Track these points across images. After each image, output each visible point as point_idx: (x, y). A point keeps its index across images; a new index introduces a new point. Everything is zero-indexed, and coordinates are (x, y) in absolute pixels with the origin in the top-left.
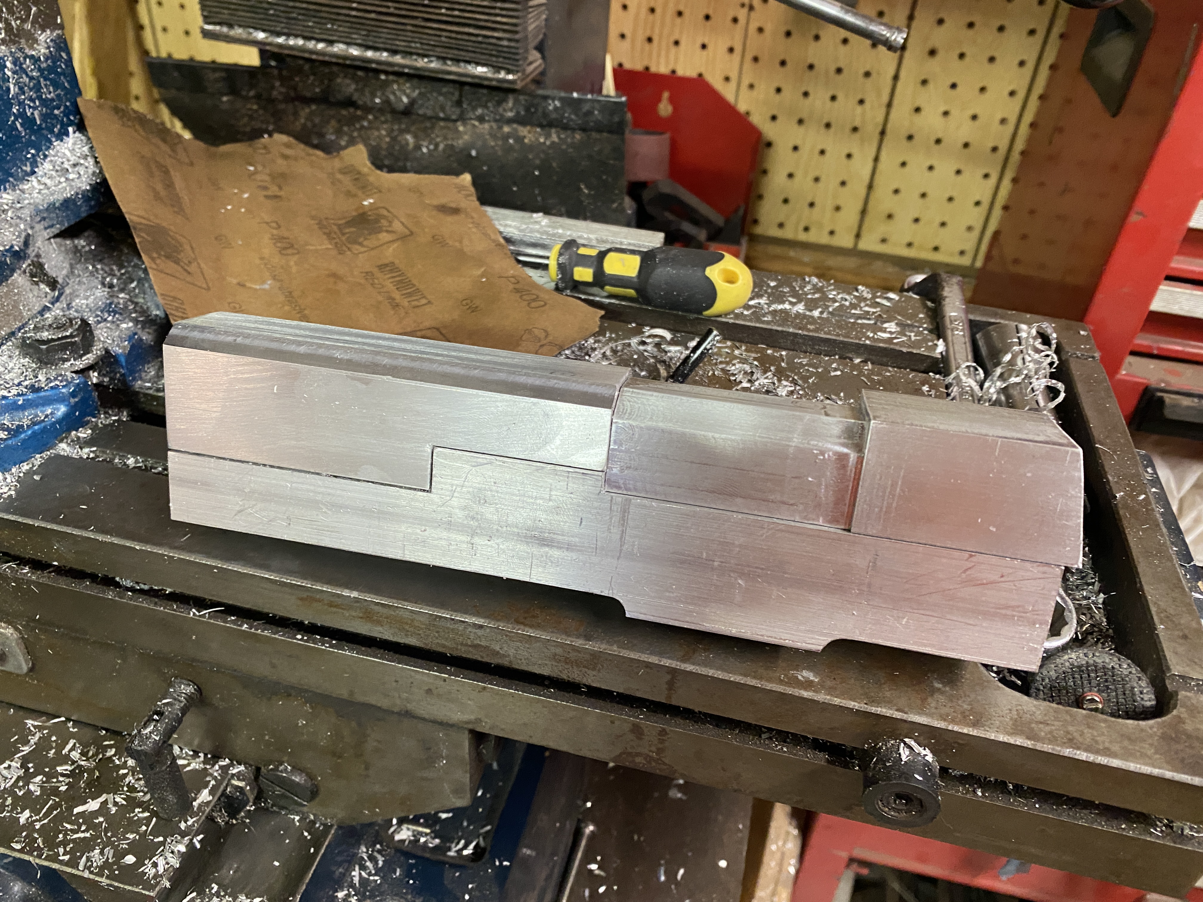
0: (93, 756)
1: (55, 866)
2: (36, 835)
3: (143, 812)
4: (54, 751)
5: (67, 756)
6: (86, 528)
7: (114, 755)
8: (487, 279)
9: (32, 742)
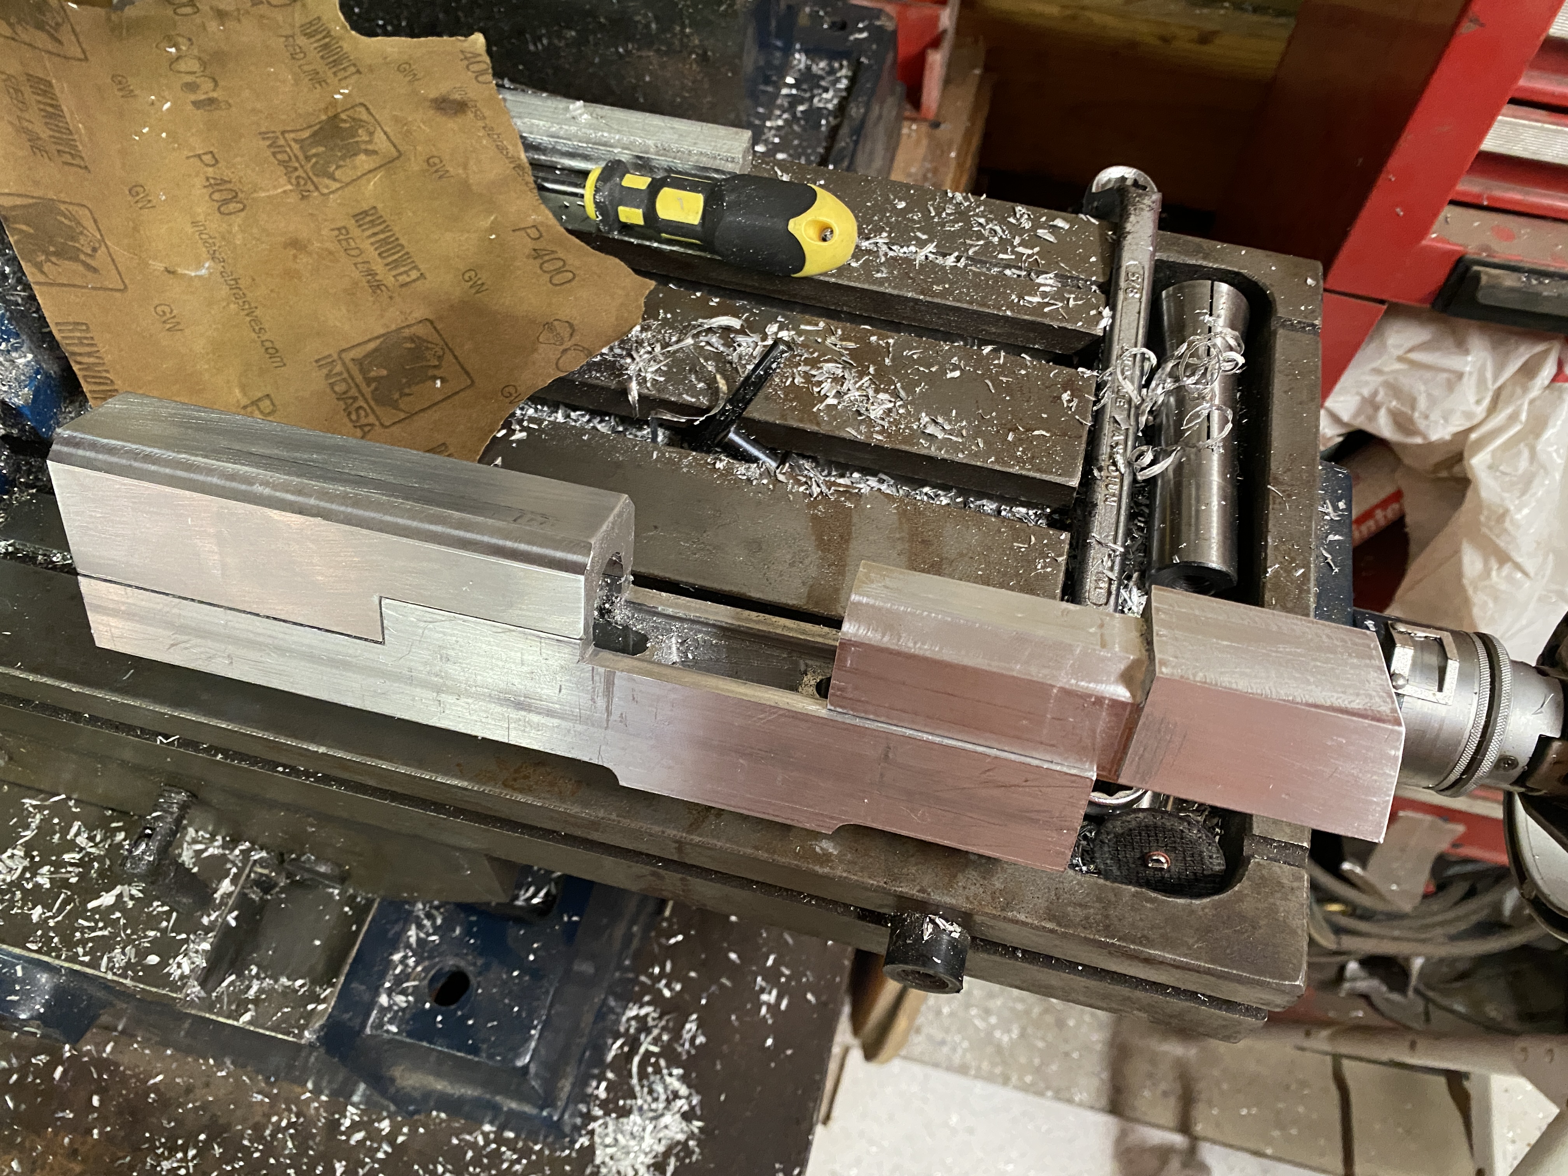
0: (101, 841)
1: (77, 967)
2: (52, 934)
3: (162, 906)
4: (58, 835)
5: (73, 841)
6: (12, 665)
7: (125, 840)
8: (498, 236)
9: (33, 826)
